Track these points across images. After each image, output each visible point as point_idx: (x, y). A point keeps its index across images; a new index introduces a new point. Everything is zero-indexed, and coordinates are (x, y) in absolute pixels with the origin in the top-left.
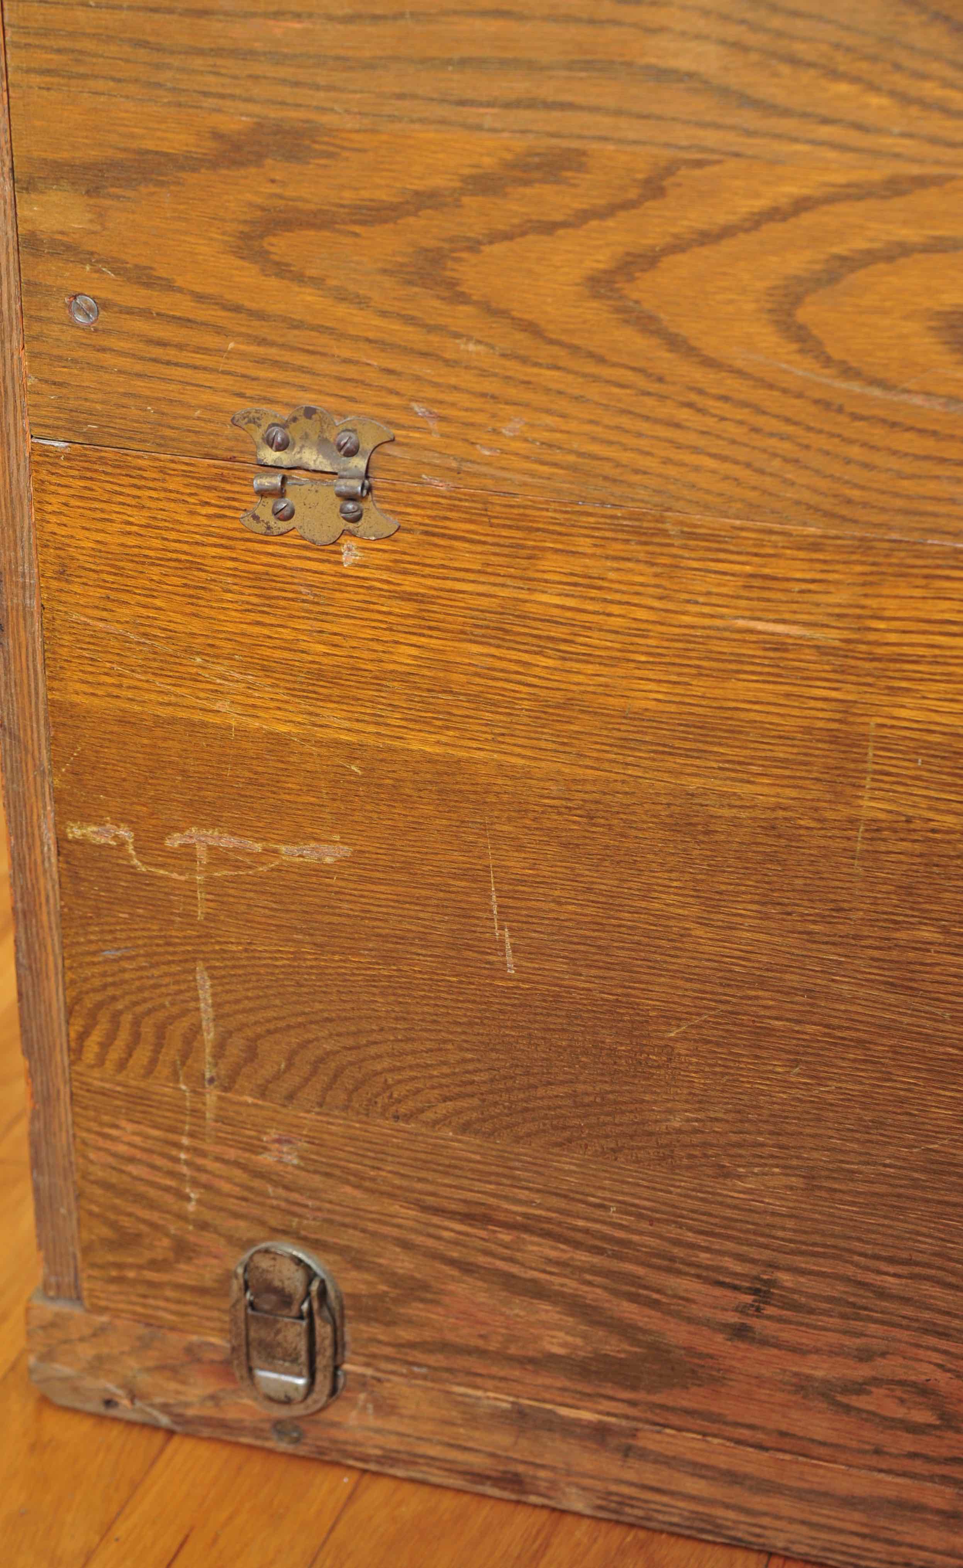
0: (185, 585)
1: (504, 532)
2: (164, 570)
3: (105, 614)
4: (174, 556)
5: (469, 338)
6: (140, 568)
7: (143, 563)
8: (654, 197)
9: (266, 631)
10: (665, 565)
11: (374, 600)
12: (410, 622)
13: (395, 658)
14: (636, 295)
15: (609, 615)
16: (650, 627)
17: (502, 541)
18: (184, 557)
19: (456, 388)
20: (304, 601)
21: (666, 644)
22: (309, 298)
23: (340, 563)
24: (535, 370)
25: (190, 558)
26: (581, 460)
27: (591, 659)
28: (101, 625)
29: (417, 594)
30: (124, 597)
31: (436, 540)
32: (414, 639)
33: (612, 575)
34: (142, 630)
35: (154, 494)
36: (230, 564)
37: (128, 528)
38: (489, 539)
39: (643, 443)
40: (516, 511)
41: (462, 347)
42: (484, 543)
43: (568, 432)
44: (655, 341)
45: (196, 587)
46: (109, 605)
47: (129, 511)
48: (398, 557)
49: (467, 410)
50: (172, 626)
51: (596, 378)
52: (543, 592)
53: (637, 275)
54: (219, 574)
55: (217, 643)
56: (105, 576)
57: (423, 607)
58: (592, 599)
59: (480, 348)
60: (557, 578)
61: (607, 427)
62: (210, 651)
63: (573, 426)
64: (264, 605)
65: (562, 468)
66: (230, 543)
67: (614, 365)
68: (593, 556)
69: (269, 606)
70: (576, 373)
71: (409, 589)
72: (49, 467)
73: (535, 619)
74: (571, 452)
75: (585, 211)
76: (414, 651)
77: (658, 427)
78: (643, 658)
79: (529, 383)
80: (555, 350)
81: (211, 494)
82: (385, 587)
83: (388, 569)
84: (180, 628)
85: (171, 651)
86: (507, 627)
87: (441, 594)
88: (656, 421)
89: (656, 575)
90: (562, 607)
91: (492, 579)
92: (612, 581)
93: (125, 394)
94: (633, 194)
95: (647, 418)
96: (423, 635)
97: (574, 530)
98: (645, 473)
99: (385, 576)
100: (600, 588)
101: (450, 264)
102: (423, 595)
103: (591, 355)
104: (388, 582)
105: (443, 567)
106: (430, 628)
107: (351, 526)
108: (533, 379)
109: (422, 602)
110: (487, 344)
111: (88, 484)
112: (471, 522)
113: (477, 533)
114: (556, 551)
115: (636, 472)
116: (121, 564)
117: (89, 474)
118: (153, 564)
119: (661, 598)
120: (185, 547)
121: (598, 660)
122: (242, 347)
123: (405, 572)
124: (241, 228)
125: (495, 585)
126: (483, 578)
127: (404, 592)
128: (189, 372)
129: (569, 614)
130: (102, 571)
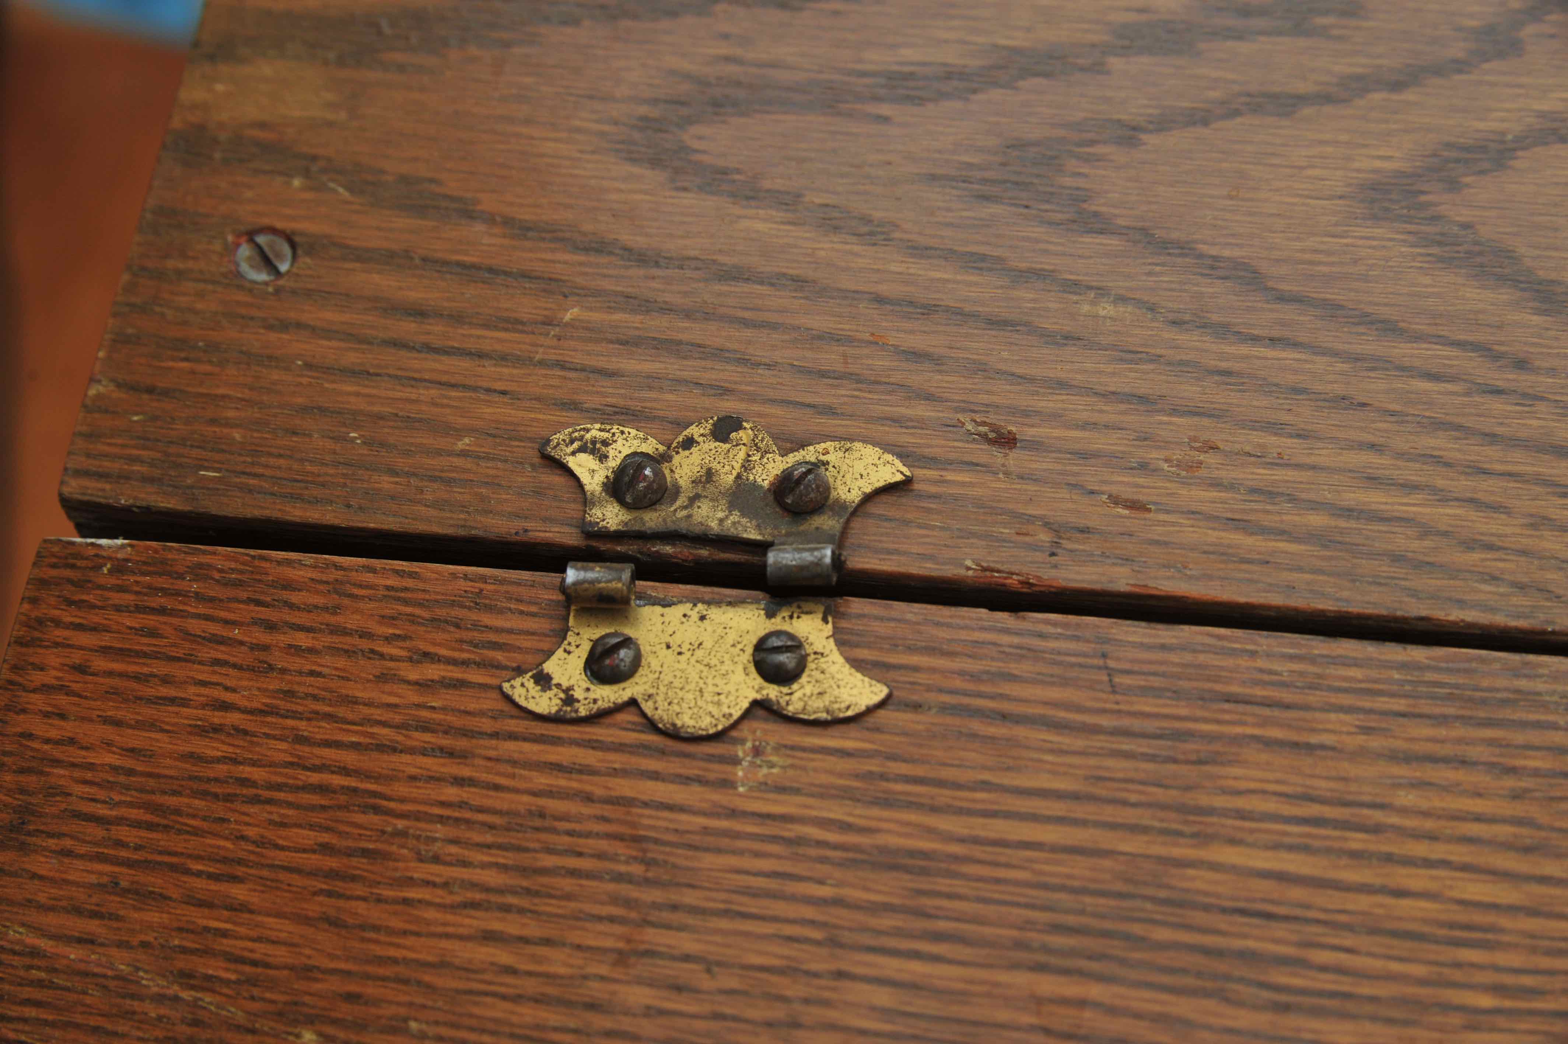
0: (326, 849)
1: (1146, 706)
2: (276, 813)
3: (93, 926)
4: (315, 778)
5: (1102, 292)
6: (219, 809)
7: (229, 798)
8: (1500, 55)
9: (504, 957)
10: (1536, 773)
11: (799, 869)
12: (887, 922)
13: (833, 1015)
14: (1465, 215)
15: (1400, 893)
16: (1504, 922)
17: (1136, 724)
18: (338, 780)
19: (1062, 385)
20: (619, 878)
21: (1546, 962)
22: (760, 226)
23: (727, 784)
24: (1244, 349)
25: (352, 782)
26: (1342, 523)
27: (1350, 1006)
28: (74, 953)
29: (912, 853)
30: (154, 881)
31: (976, 726)
32: (892, 966)
33: (1407, 798)
34: (181, 962)
35: (303, 640)
36: (451, 793)
37: (218, 717)
38: (1105, 721)
39: (1487, 488)
40: (1174, 658)
41: (1086, 308)
42: (1095, 730)
43: (1313, 467)
44: (1505, 295)
45: (349, 853)
46: (113, 903)
47: (232, 678)
48: (873, 766)
49: (1085, 426)
50: (261, 950)
51: (1378, 364)
52: (1233, 841)
53: (1468, 180)
54: (417, 817)
55: (370, 990)
56: (124, 833)
57: (924, 884)
58: (1355, 855)
59: (1126, 311)
60: (1271, 806)
61: (1401, 455)
62: (345, 1010)
63: (1324, 455)
64: (513, 891)
65: (1297, 540)
66: (462, 744)
67: (1418, 338)
68: (1359, 755)
69: (528, 892)
70: (1336, 354)
71: (894, 841)
72: (68, 591)
73: (1207, 908)
74: (1315, 506)
75: (1359, 78)
76: (883, 997)
77: (1518, 455)
78: (1486, 1001)
79: (1228, 373)
80: (1288, 312)
81: (440, 636)
82: (832, 837)
83: (845, 795)
84: (280, 955)
85: (240, 1017)
86: (1137, 929)
87: (978, 852)
88: (1513, 442)
89: (1517, 796)
90: (1281, 877)
91: (1109, 813)
92: (1403, 811)
93: (304, 410)
94: (1457, 50)
95: (1492, 438)
96: (917, 955)
97: (1314, 698)
98: (1490, 547)
99: (836, 811)
100: (1377, 829)
101: (1072, 164)
102: (925, 855)
103: (1366, 320)
104: (845, 827)
105: (986, 786)
106: (938, 937)
107: (772, 692)
108: (1236, 366)
109: (924, 872)
110: (1139, 303)
111: (151, 620)
112: (1065, 682)
113: (1079, 709)
114: (1269, 743)
115: (1469, 545)
116: (172, 801)
117: (159, 601)
118: (256, 800)
119: (1528, 850)
120: (350, 758)
121: (1369, 1008)
122: (596, 317)
123: (887, 802)
124: (643, 110)
125: (1113, 826)
126: (1081, 811)
127: (883, 850)
128: (465, 364)
129: (1297, 893)
130: (120, 821)
